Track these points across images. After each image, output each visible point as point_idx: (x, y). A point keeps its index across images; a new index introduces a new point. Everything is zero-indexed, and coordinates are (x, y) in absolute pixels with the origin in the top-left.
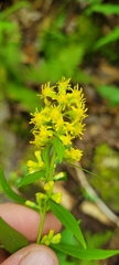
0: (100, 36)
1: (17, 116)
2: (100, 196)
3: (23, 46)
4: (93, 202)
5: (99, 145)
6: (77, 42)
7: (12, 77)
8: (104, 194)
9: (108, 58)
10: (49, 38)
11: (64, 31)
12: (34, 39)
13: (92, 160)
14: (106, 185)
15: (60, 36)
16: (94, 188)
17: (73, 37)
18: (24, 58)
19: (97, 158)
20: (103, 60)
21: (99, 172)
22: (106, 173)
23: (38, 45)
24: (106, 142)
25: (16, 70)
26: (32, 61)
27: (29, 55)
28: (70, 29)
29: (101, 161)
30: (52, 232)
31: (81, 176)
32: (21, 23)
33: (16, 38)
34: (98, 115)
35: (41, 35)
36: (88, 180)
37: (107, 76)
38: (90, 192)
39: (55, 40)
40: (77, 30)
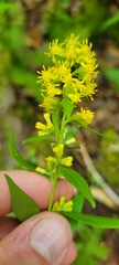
0: (108, 16)
1: (23, 102)
2: (106, 181)
3: (27, 29)
4: (99, 187)
5: (105, 130)
6: (83, 24)
7: (16, 61)
8: (110, 178)
9: (115, 39)
10: (54, 20)
11: (69, 12)
12: (38, 21)
13: (98, 145)
14: (113, 170)
15: (65, 17)
16: (100, 173)
17: (79, 17)
18: (28, 41)
19: (103, 143)
20: (110, 42)
21: (105, 156)
22: (112, 159)
23: (43, 28)
24: (112, 127)
25: (20, 54)
26: (36, 45)
27: (33, 38)
28: (75, 9)
29: (108, 146)
30: (63, 199)
31: (88, 161)
32: (24, 4)
33: (20, 20)
34: (105, 99)
35: (46, 16)
36: (95, 165)
37: (114, 58)
38: (96, 177)
39: (60, 21)
40: (82, 10)
